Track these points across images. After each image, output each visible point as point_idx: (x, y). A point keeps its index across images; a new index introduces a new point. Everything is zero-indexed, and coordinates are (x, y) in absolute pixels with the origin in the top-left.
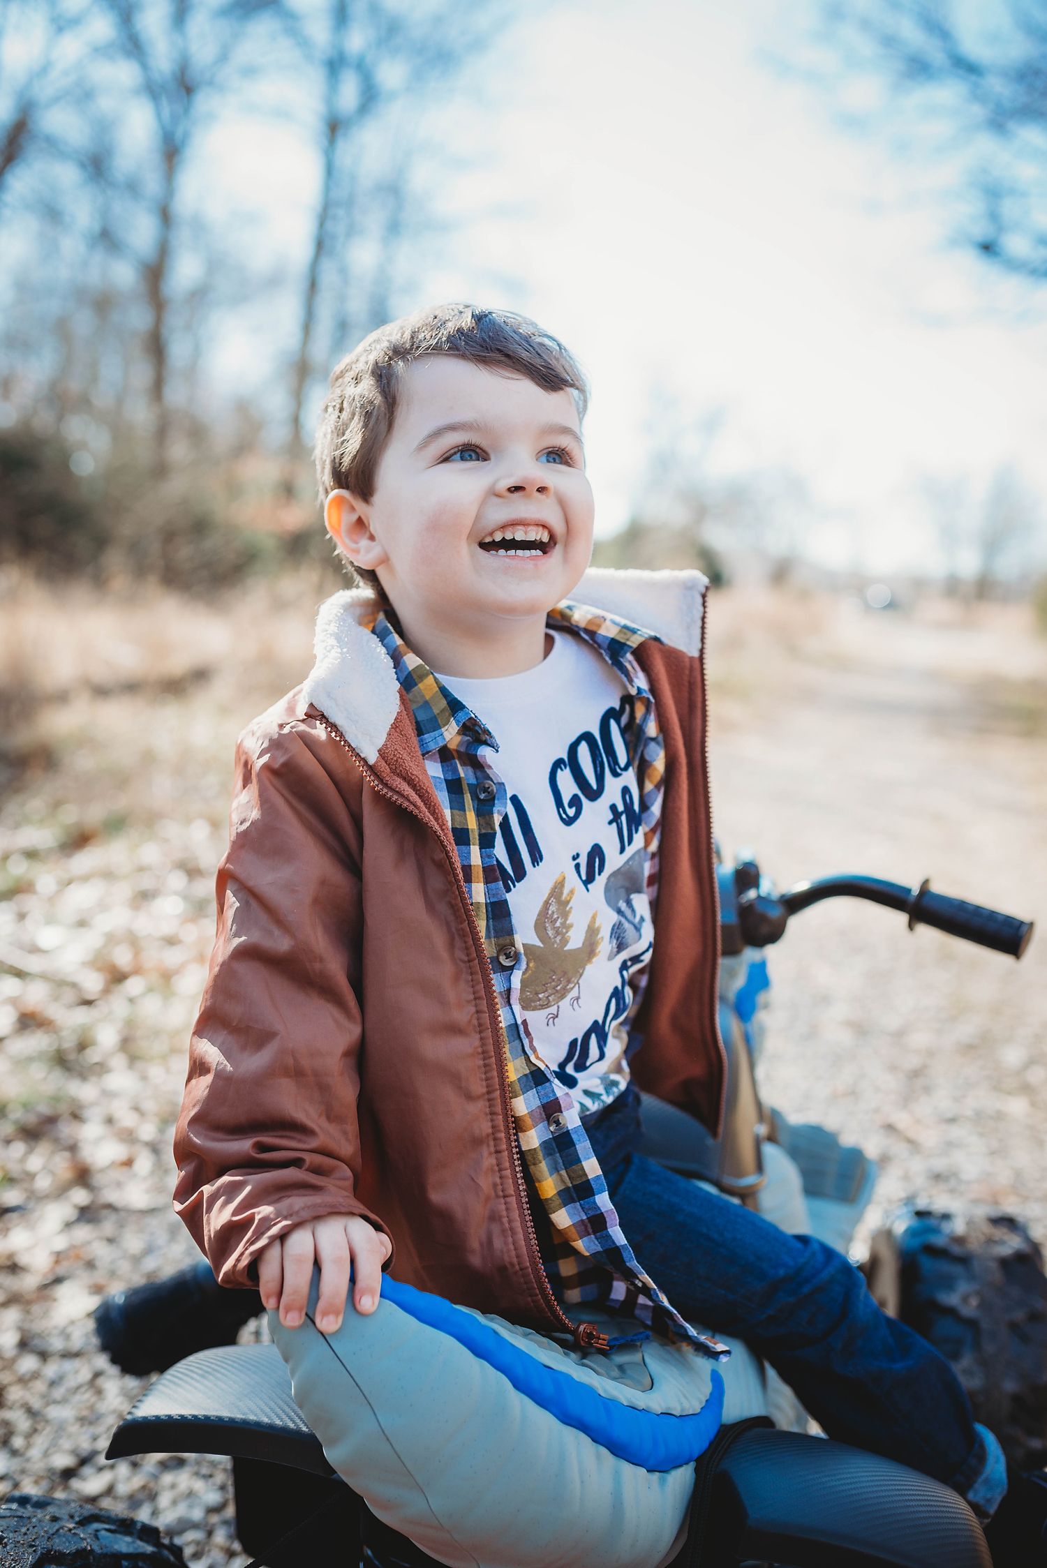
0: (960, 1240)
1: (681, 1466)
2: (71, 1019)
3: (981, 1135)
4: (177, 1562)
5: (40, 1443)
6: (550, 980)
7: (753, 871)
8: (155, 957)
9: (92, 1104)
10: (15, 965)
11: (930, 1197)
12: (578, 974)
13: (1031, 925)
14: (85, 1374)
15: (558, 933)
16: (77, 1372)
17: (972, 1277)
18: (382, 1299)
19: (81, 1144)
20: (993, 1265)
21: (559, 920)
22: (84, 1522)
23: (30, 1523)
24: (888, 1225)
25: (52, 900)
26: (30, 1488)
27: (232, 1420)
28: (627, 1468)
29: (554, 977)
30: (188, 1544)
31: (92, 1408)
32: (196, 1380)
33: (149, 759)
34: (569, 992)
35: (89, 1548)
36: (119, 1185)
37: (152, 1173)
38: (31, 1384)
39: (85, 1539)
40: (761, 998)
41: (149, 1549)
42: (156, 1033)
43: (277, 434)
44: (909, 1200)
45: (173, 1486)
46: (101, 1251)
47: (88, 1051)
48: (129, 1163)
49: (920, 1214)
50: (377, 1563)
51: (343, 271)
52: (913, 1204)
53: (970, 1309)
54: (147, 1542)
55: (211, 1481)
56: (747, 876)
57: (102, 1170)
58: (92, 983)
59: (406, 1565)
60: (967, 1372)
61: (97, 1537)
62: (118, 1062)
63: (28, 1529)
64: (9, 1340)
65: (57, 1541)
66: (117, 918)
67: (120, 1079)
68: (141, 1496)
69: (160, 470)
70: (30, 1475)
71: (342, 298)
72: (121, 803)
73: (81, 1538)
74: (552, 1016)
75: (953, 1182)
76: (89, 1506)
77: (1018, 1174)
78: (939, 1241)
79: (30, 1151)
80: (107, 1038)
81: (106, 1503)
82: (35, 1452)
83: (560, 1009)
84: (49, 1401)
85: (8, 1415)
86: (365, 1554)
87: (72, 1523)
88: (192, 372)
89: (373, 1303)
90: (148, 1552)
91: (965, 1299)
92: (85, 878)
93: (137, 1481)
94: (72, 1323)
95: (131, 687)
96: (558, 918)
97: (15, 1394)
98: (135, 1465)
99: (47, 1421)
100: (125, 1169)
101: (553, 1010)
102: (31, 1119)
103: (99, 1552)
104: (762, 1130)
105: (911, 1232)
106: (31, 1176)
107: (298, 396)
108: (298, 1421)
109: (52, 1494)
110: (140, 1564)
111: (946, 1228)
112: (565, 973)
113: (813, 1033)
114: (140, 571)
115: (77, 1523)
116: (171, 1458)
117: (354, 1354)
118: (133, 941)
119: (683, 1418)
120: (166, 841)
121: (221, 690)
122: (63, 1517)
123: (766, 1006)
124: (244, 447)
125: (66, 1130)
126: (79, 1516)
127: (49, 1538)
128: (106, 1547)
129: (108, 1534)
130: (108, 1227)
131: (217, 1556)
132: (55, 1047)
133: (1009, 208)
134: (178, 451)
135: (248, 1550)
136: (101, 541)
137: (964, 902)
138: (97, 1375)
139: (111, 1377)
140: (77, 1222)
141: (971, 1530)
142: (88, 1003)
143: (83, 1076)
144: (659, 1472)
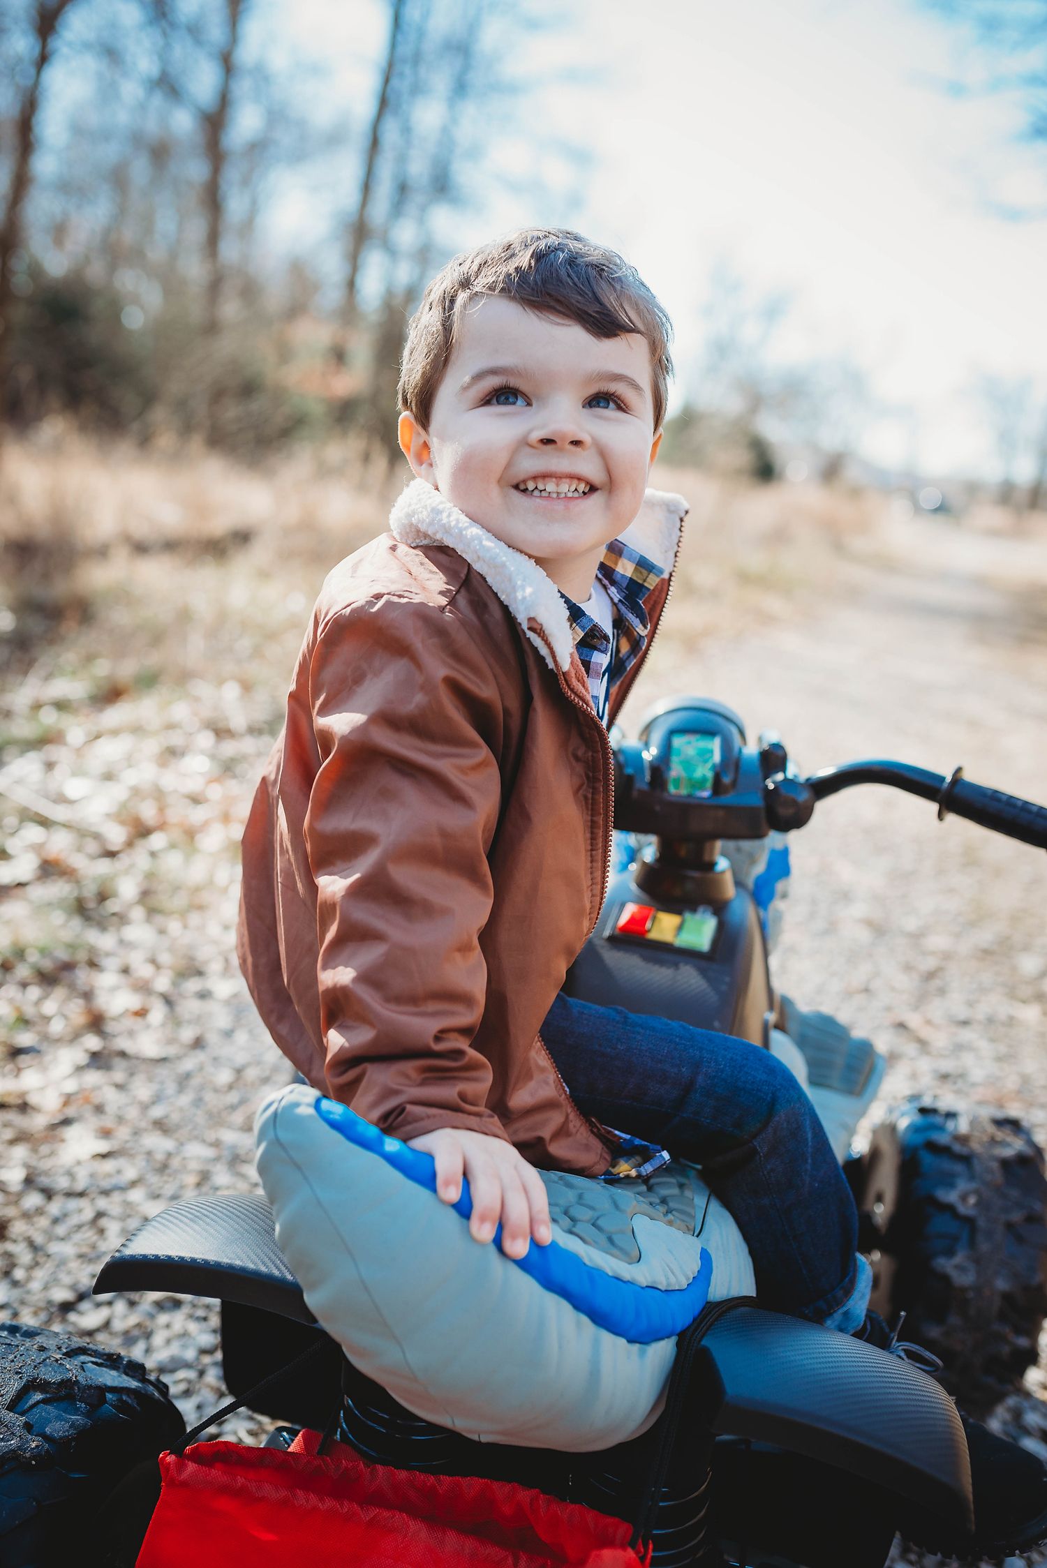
0: (963, 1139)
1: (662, 1339)
2: (93, 870)
3: (992, 1040)
4: (161, 1399)
5: (40, 1275)
7: (780, 753)
8: (179, 813)
9: (108, 955)
10: (41, 812)
11: (936, 1095)
14: (88, 1214)
16: (80, 1211)
17: (972, 1177)
19: (97, 992)
20: (995, 1165)
22: (72, 1353)
23: (18, 1351)
24: (891, 1120)
25: (79, 751)
26: (28, 1320)
27: (218, 1264)
28: (607, 1337)
30: (177, 1382)
32: (186, 1224)
33: (185, 616)
35: (75, 1379)
36: (131, 1034)
37: (163, 1025)
38: (35, 1219)
39: (71, 1370)
40: (780, 886)
41: (134, 1384)
42: (176, 888)
43: (332, 296)
44: (914, 1098)
45: (168, 1326)
46: (111, 1097)
47: (108, 903)
48: (142, 1013)
49: (923, 1111)
51: (407, 130)
52: (918, 1101)
53: (968, 1207)
54: (133, 1377)
55: (204, 1323)
56: (773, 758)
57: (113, 1019)
58: (116, 835)
60: (959, 1268)
61: (83, 1369)
62: (138, 913)
63: (15, 1357)
64: (14, 1176)
65: (43, 1370)
66: (144, 773)
67: (139, 931)
68: (136, 1332)
69: (212, 328)
70: (30, 1306)
71: (402, 159)
72: (153, 659)
73: (67, 1369)
75: (960, 1084)
76: (75, 1339)
77: (1026, 1080)
78: (943, 1139)
79: (45, 996)
80: (128, 889)
81: (100, 1337)
82: (35, 1286)
84: (51, 1237)
85: (9, 1247)
86: (346, 1402)
87: (59, 1354)
88: (248, 226)
90: (133, 1387)
91: (964, 1198)
92: (115, 732)
93: (133, 1320)
94: (79, 1163)
95: (171, 546)
97: (18, 1228)
98: (132, 1304)
99: (49, 1256)
100: (139, 1019)
102: (47, 965)
103: (84, 1383)
104: (772, 1017)
105: (914, 1129)
106: (47, 1019)
107: (354, 261)
108: (283, 1268)
109: (45, 1325)
110: (125, 1398)
111: (950, 1125)
113: (832, 928)
114: (187, 429)
115: (64, 1354)
116: (166, 1299)
118: (159, 795)
119: (668, 1293)
120: (197, 699)
121: (260, 554)
122: (51, 1347)
123: (784, 896)
124: (295, 310)
125: (82, 976)
126: (67, 1348)
127: (35, 1366)
128: (92, 1379)
129: (94, 1367)
130: (119, 1076)
132: (75, 894)
134: (230, 309)
135: (232, 1392)
136: (149, 398)
137: (996, 792)
138: (100, 1215)
139: (113, 1218)
140: (88, 1066)
141: (950, 1421)
142: (111, 854)
143: (102, 925)
144: (640, 1343)
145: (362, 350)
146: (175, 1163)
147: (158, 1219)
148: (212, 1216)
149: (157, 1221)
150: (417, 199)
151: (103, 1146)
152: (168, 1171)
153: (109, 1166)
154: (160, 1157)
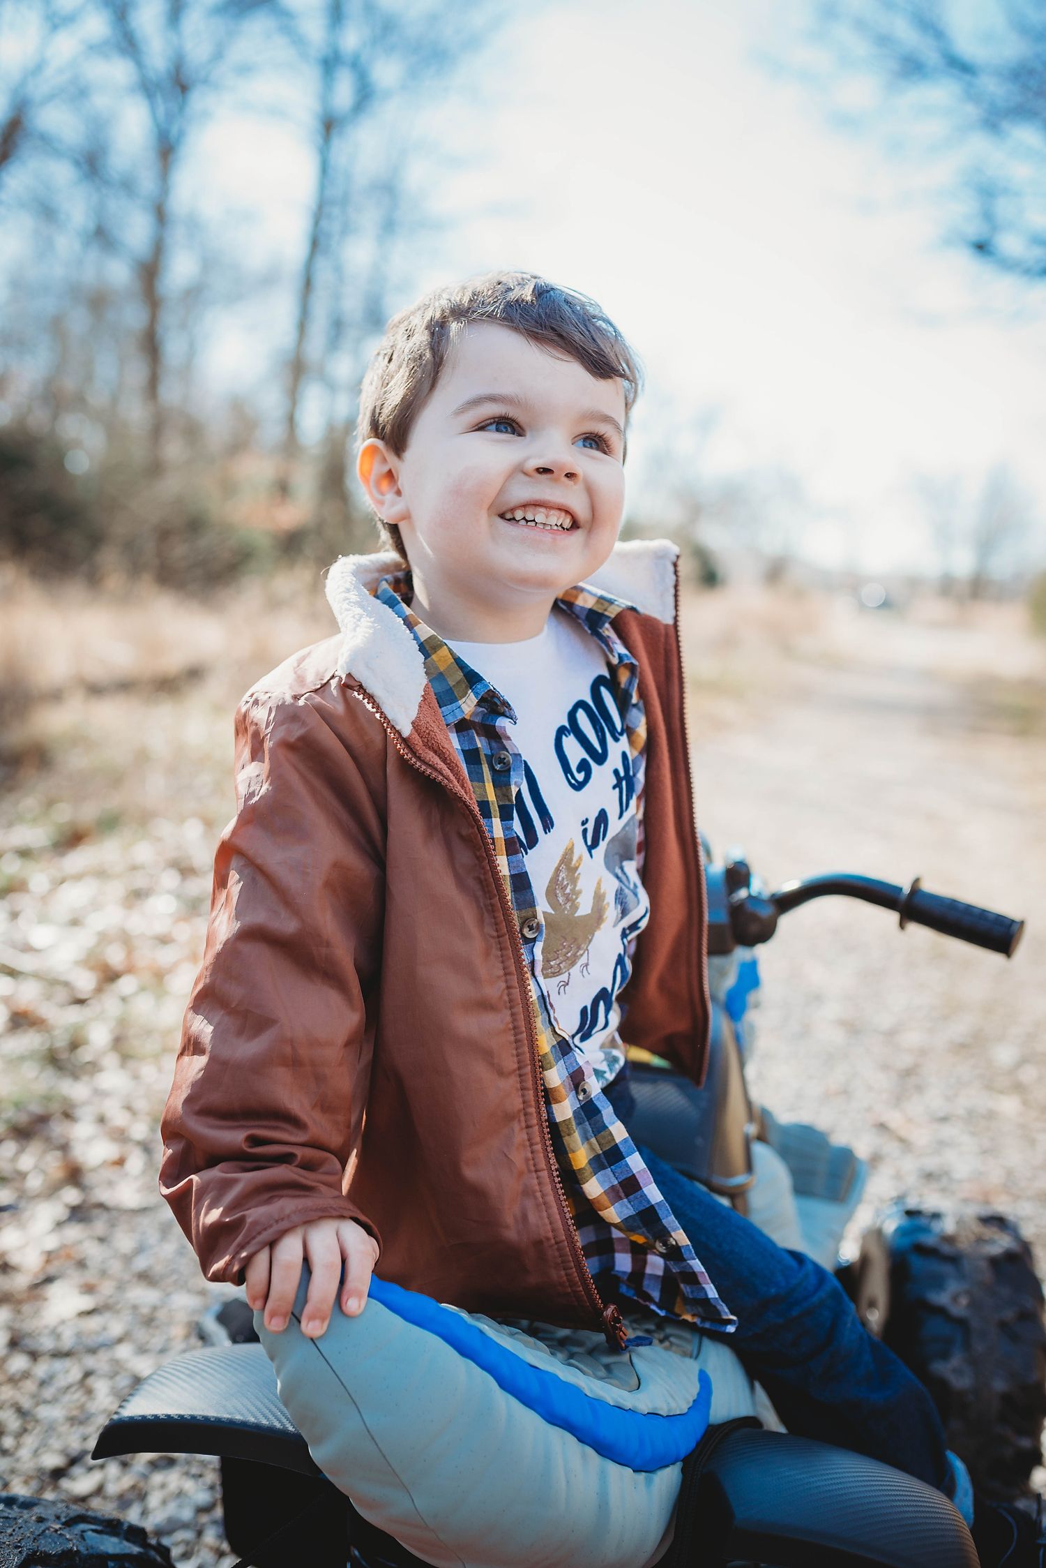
0: (950, 1240)
1: (667, 1466)
2: (63, 1018)
3: (973, 1134)
4: (164, 1563)
5: (30, 1441)
6: (561, 947)
7: (743, 870)
8: (149, 956)
9: (85, 1103)
10: (8, 964)
11: (921, 1196)
12: (588, 940)
13: (1022, 924)
14: (75, 1374)
15: (568, 900)
16: (67, 1372)
17: (961, 1276)
18: (370, 1299)
19: (72, 1144)
20: (983, 1265)
21: (569, 887)
22: (71, 1522)
23: (16, 1524)
24: (878, 1225)
25: (45, 899)
26: (20, 1489)
27: (218, 1420)
28: (612, 1468)
29: (565, 944)
30: (177, 1544)
31: (82, 1407)
32: (184, 1381)
33: (142, 757)
34: (579, 959)
35: (75, 1549)
36: (110, 1184)
37: (144, 1172)
38: (21, 1384)
39: (72, 1540)
40: (752, 997)
41: (136, 1550)
42: (148, 1032)
43: (272, 432)
44: (900, 1199)
45: (163, 1486)
46: (92, 1251)
47: (80, 1050)
48: (120, 1162)
49: (910, 1213)
50: (364, 1563)
51: (338, 269)
52: (904, 1203)
53: (960, 1308)
54: (134, 1543)
55: (200, 1480)
56: (737, 875)
57: (94, 1170)
58: (85, 982)
59: (393, 1565)
60: (956, 1371)
61: (83, 1538)
62: (111, 1061)
63: (14, 1530)
65: (43, 1542)
66: (111, 917)
67: (112, 1078)
68: (131, 1496)
69: (155, 469)
70: (20, 1475)
71: (337, 297)
72: (114, 802)
73: (67, 1539)
74: (563, 983)
75: (944, 1181)
76: (74, 1507)
77: (1009, 1173)
78: (929, 1240)
79: (21, 1151)
80: (99, 1037)
81: (96, 1503)
82: (25, 1453)
83: (571, 976)
84: (39, 1401)
86: (352, 1553)
87: (58, 1524)
88: (187, 369)
89: (360, 1306)
90: (135, 1553)
91: (955, 1299)
92: (78, 877)
93: (127, 1481)
94: (63, 1322)
95: (125, 686)
96: (568, 884)
98: (125, 1465)
99: (37, 1421)
100: (117, 1167)
101: (564, 977)
102: (23, 1119)
103: (86, 1552)
104: (752, 1129)
105: (901, 1231)
106: (23, 1176)
107: (293, 395)
108: (284, 1421)
109: (41, 1494)
110: (127, 1565)
111: (936, 1227)
112: (575, 940)
113: (805, 1032)
114: (135, 569)
115: (63, 1524)
116: (161, 1458)
117: (340, 1353)
118: (126, 939)
119: (670, 1418)
120: (159, 839)
121: (214, 689)
122: (49, 1517)
123: (757, 1005)
124: (238, 446)
125: (58, 1129)
126: (65, 1517)
127: (35, 1539)
128: (92, 1548)
129: (94, 1535)
130: (99, 1227)
131: (205, 1556)
132: (47, 1046)
133: (1003, 208)
134: (173, 450)
135: (235, 1550)
136: (96, 540)
137: (955, 901)
138: (88, 1374)
139: (102, 1376)
140: (70, 1219)
141: (958, 1531)
142: (81, 1002)
143: (75, 1076)
144: (646, 1472)
145: (306, 481)
146: (161, 1315)
147: (155, 1377)
148: (209, 1370)
149: (154, 1380)
150: (351, 334)
151: (87, 1302)
152: (154, 1324)
153: (94, 1323)
154: (145, 1310)
